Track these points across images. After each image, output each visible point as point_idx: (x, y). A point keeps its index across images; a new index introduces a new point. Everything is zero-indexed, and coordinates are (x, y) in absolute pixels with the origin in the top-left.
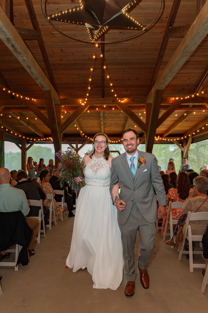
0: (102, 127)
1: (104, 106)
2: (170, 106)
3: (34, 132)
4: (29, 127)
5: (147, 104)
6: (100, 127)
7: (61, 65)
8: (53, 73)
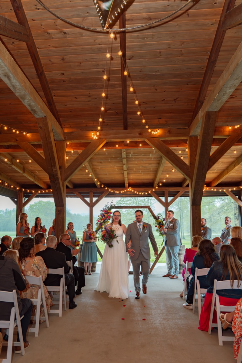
0: (125, 173)
1: (127, 142)
2: (225, 139)
3: (32, 182)
4: (25, 175)
5: (191, 137)
6: (123, 173)
7: (64, 81)
8: (53, 94)
